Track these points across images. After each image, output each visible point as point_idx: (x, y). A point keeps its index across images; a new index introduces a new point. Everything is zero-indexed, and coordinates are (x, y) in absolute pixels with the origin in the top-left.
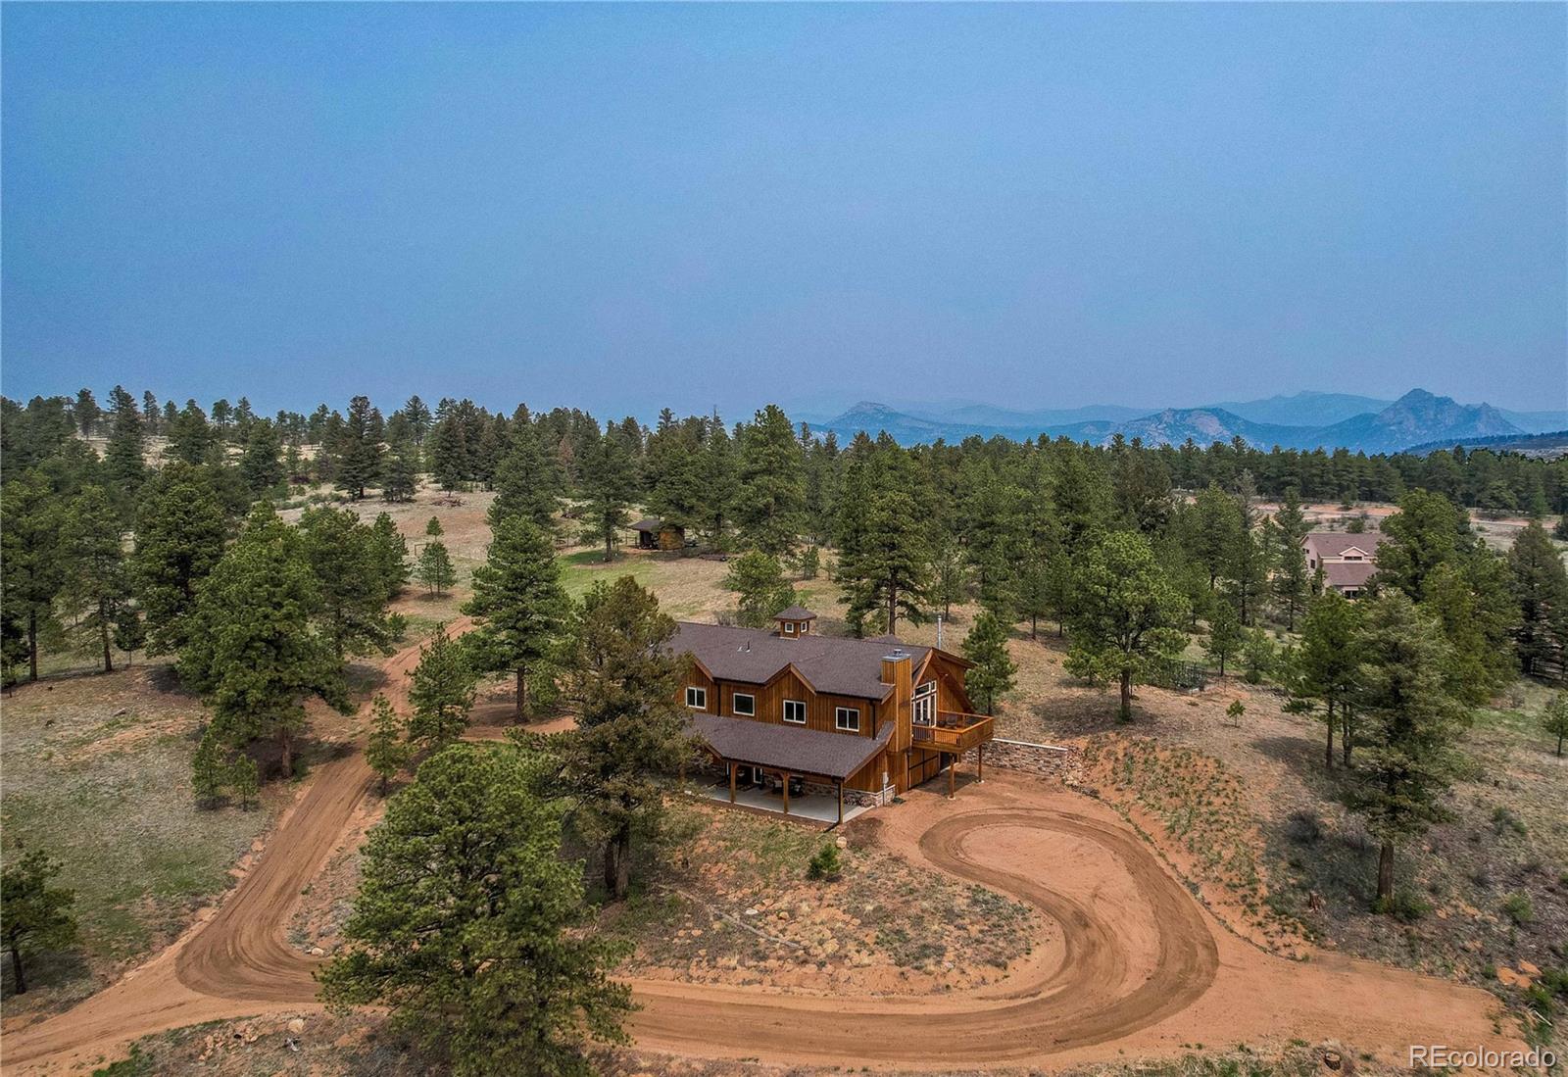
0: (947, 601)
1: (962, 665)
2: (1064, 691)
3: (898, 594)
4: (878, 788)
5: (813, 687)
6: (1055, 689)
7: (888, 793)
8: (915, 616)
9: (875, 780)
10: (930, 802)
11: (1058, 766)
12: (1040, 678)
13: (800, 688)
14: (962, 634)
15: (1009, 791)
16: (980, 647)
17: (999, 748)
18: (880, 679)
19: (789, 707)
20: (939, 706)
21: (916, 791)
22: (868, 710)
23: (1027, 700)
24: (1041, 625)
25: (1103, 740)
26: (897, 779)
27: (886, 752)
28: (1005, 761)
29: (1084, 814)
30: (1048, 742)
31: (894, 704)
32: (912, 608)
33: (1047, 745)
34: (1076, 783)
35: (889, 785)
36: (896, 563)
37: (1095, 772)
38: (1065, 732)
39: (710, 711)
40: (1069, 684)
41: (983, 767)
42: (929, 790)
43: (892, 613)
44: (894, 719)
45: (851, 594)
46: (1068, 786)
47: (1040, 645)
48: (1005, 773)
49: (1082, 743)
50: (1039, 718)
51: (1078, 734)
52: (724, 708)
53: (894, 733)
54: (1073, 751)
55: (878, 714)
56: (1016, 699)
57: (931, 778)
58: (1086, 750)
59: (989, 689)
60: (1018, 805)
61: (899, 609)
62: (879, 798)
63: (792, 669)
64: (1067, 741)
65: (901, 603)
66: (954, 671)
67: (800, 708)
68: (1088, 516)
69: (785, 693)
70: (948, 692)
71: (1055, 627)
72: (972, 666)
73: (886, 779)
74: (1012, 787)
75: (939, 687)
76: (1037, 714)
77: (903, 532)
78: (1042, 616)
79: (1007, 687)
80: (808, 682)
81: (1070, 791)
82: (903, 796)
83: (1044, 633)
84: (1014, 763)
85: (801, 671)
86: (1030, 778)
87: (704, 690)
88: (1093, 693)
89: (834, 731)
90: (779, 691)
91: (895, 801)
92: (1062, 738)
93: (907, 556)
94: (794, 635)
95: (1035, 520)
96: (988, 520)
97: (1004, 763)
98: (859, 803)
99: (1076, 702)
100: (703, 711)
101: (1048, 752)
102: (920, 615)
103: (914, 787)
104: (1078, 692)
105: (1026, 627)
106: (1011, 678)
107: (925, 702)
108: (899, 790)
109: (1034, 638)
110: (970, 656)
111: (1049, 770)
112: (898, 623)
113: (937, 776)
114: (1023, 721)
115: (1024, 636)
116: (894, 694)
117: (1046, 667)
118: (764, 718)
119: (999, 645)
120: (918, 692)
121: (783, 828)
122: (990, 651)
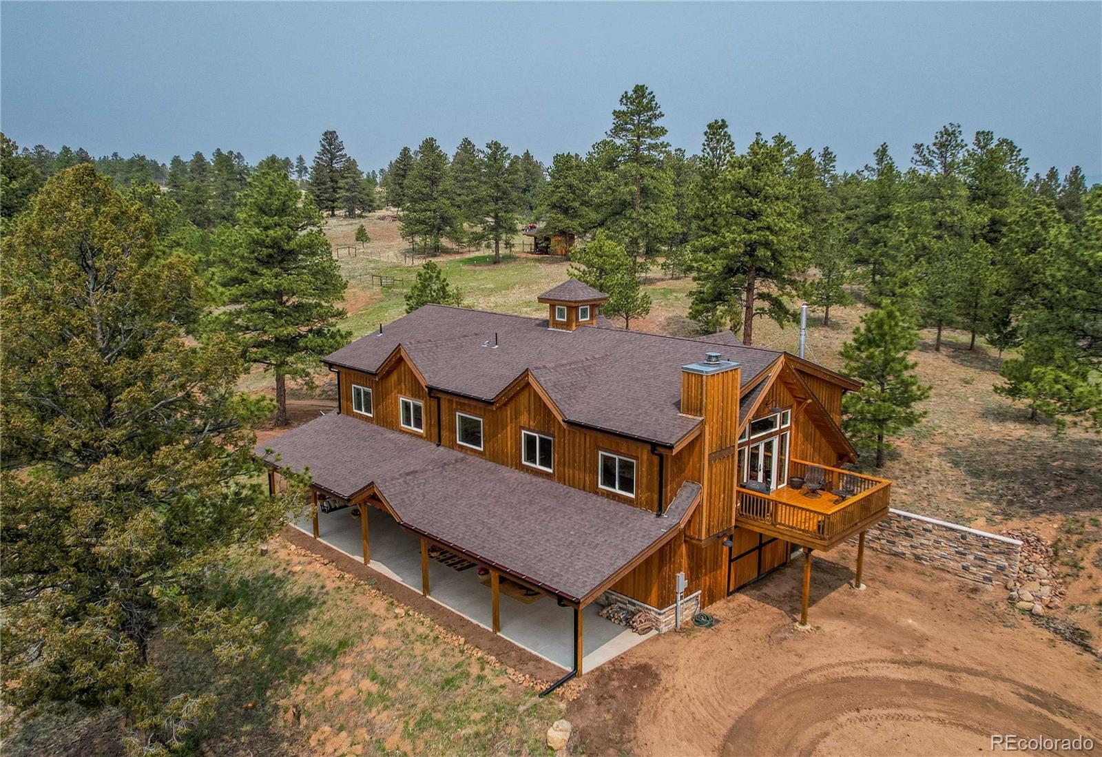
0: (827, 301)
1: (839, 385)
2: (995, 428)
3: (757, 283)
4: (666, 600)
5: (562, 413)
6: (979, 424)
7: (686, 608)
8: (779, 311)
9: (661, 588)
10: (760, 630)
11: (1001, 568)
12: (953, 405)
13: (543, 412)
14: (841, 339)
15: (912, 613)
16: (871, 357)
17: (895, 525)
18: (677, 405)
19: (531, 441)
20: (794, 452)
21: (742, 598)
22: (651, 462)
23: (938, 439)
24: (947, 334)
25: (1089, 528)
26: (706, 580)
27: (684, 536)
28: (903, 546)
29: (1072, 696)
30: (981, 521)
31: (701, 453)
32: (776, 303)
33: (978, 529)
34: (1039, 608)
35: (688, 591)
36: (754, 237)
37: (1076, 589)
38: (1010, 503)
39: (428, 437)
40: (1001, 416)
41: (866, 552)
42: (765, 598)
43: (749, 308)
44: (700, 480)
45: (703, 286)
46: (1023, 611)
47: (946, 359)
48: (903, 569)
49: (1048, 529)
50: (960, 473)
51: (1035, 511)
52: (445, 434)
53: (699, 507)
54: (1032, 544)
55: (669, 469)
56: (920, 436)
57: (774, 570)
58: (1054, 545)
59: (880, 422)
60: (929, 654)
61: (758, 304)
62: (667, 619)
63: (531, 380)
64: (1015, 523)
65: (762, 296)
66: (822, 394)
67: (545, 445)
68: (1006, 211)
69: (524, 419)
70: (812, 429)
71: (964, 338)
72: (857, 386)
73: (682, 581)
74: (915, 604)
75: (796, 421)
76: (956, 464)
77: (766, 198)
78: (950, 324)
79: (909, 420)
80: (554, 404)
81: (1027, 623)
82: (718, 609)
83: (949, 345)
84: (919, 552)
85: (543, 384)
86: (947, 585)
87: (420, 403)
88: (1042, 433)
89: (596, 491)
90: (517, 415)
91: (698, 620)
92: (1008, 516)
93: (768, 228)
94: (567, 325)
95: (943, 209)
96: (883, 211)
97: (900, 549)
98: (629, 623)
99: (1015, 447)
100: (419, 436)
101: (985, 544)
102: (787, 312)
103: (738, 590)
104: (1018, 431)
105: (929, 335)
106: (917, 407)
107: (769, 447)
108: (710, 598)
109: (937, 349)
110: (852, 370)
111: (982, 573)
112: (756, 321)
113: (784, 565)
114: (934, 476)
115: (925, 348)
116: (701, 435)
117: (961, 390)
118: (496, 457)
119: (901, 354)
120: (756, 427)
121: (475, 670)
122: (886, 363)
